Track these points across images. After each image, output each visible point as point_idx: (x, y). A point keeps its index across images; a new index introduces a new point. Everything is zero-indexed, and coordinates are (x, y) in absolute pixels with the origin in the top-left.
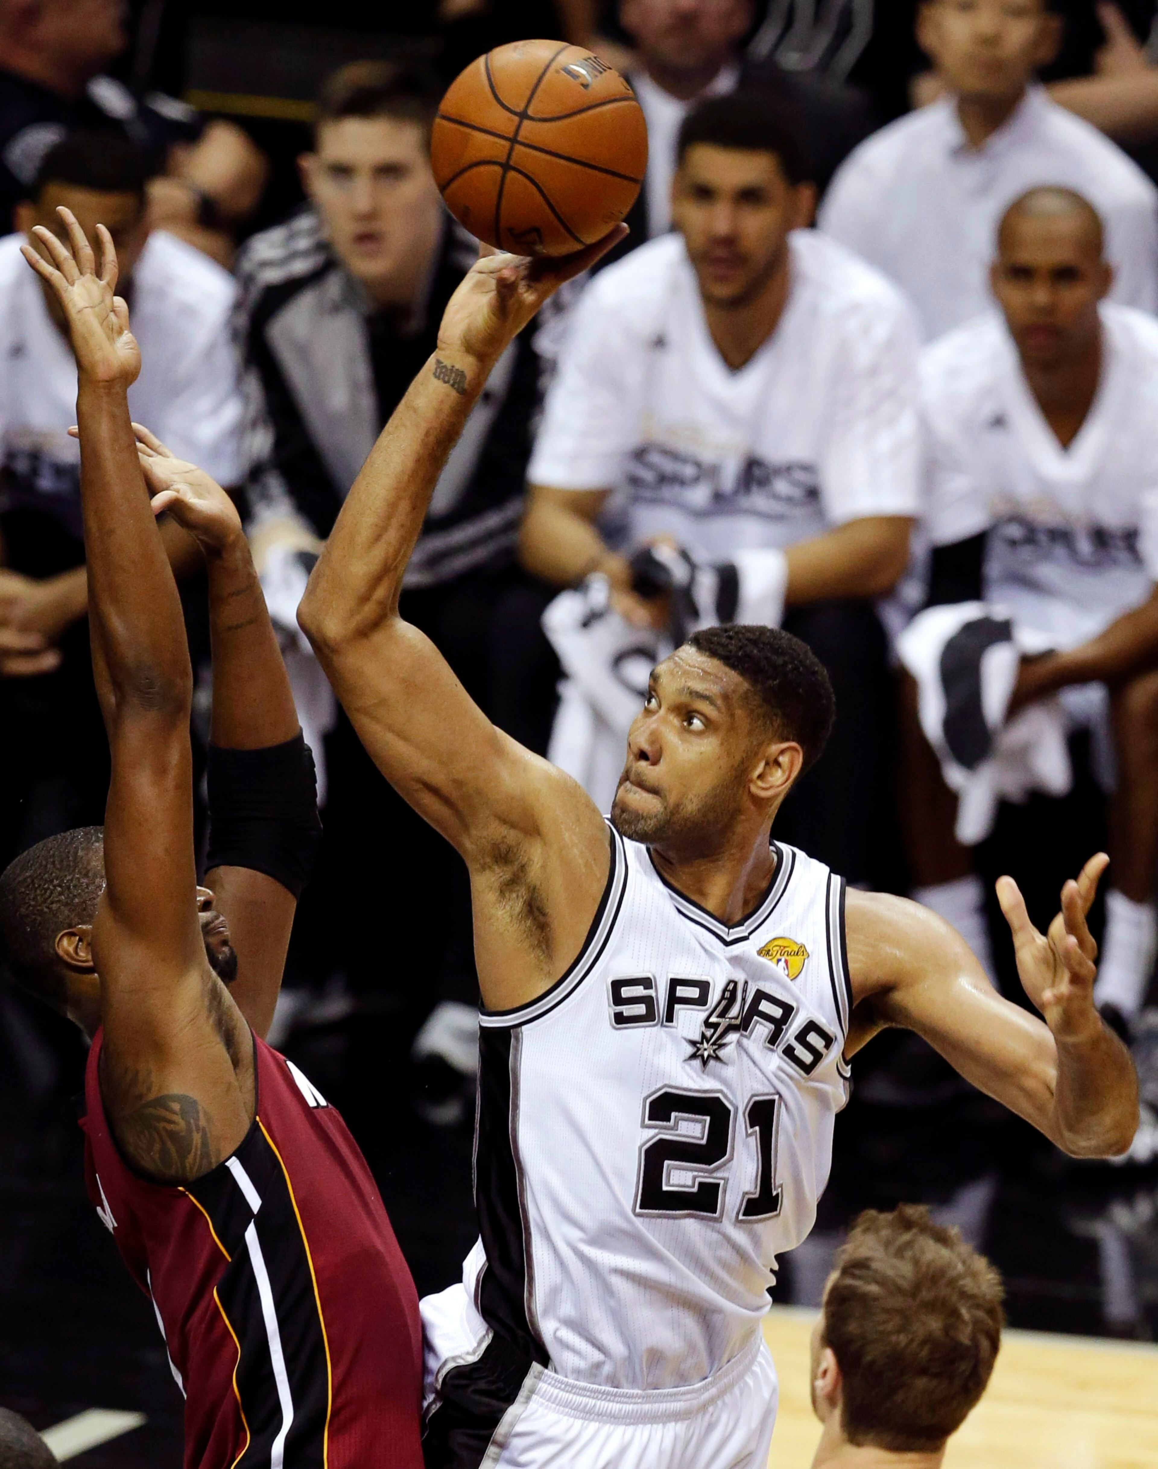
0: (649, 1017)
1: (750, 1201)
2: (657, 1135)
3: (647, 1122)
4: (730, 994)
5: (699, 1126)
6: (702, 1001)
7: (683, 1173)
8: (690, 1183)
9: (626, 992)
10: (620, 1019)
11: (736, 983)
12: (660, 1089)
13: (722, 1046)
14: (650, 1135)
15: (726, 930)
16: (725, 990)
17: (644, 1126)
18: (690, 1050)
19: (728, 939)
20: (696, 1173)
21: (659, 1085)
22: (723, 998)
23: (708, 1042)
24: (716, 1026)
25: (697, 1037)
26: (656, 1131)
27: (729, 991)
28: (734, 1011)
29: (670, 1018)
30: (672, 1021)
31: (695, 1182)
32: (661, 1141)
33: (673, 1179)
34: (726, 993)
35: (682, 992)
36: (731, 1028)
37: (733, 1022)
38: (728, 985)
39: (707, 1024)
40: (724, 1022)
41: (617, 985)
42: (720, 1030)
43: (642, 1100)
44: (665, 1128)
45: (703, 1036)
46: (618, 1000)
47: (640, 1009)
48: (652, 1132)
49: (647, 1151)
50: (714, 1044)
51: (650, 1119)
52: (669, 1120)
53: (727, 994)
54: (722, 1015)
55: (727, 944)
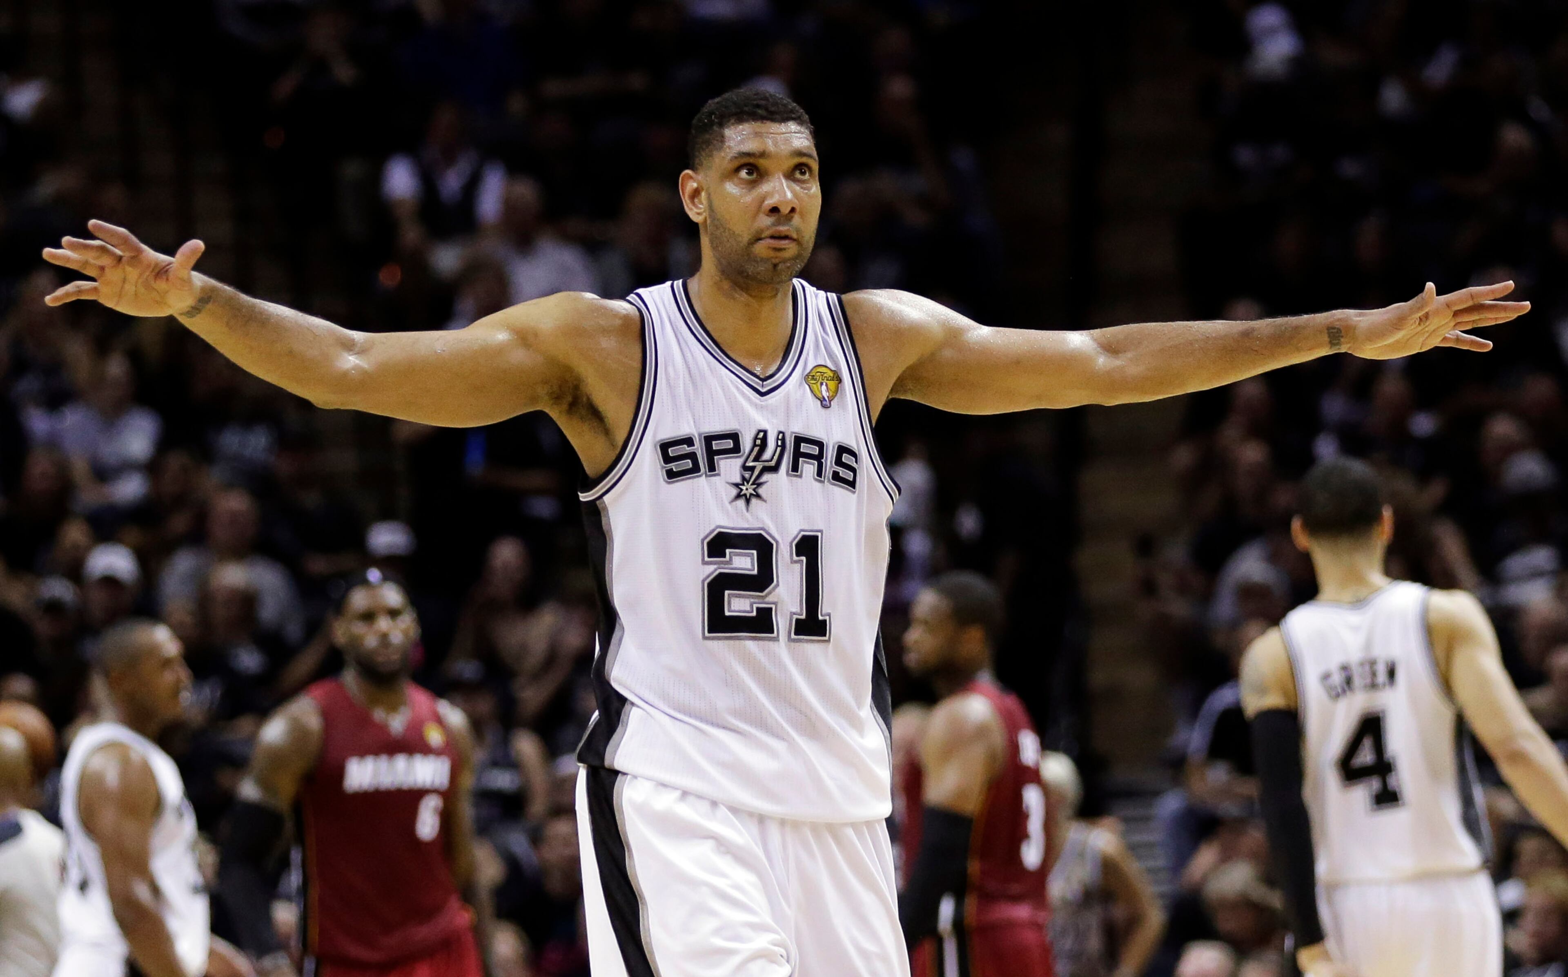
0: (696, 469)
1: (798, 621)
2: (716, 570)
3: (706, 559)
4: (761, 441)
5: (748, 560)
6: (736, 449)
7: (742, 600)
8: (748, 609)
9: (672, 452)
10: (671, 475)
11: (765, 432)
12: (713, 530)
13: (760, 485)
14: (712, 569)
15: (761, 382)
16: (756, 438)
17: (704, 563)
18: (734, 492)
19: (764, 390)
20: (752, 600)
21: (713, 527)
22: (755, 445)
23: (748, 483)
24: (752, 469)
25: (738, 480)
26: (715, 566)
27: (759, 439)
28: (767, 455)
29: (712, 467)
30: (715, 470)
31: (753, 608)
32: (721, 574)
33: (734, 606)
34: (757, 440)
35: (716, 445)
36: (766, 469)
37: (766, 464)
38: (758, 434)
39: (745, 468)
40: (759, 466)
41: (665, 447)
42: (756, 473)
43: (700, 542)
44: (722, 562)
45: (744, 478)
46: (667, 459)
47: (688, 464)
48: (712, 568)
49: (709, 585)
50: (753, 484)
51: (709, 556)
52: (724, 556)
53: (758, 442)
54: (757, 459)
55: (762, 394)
